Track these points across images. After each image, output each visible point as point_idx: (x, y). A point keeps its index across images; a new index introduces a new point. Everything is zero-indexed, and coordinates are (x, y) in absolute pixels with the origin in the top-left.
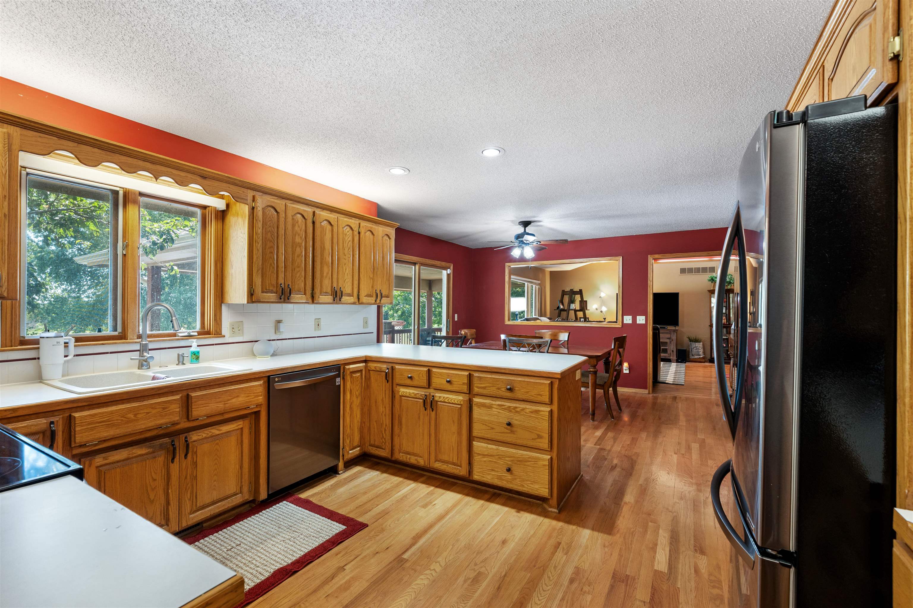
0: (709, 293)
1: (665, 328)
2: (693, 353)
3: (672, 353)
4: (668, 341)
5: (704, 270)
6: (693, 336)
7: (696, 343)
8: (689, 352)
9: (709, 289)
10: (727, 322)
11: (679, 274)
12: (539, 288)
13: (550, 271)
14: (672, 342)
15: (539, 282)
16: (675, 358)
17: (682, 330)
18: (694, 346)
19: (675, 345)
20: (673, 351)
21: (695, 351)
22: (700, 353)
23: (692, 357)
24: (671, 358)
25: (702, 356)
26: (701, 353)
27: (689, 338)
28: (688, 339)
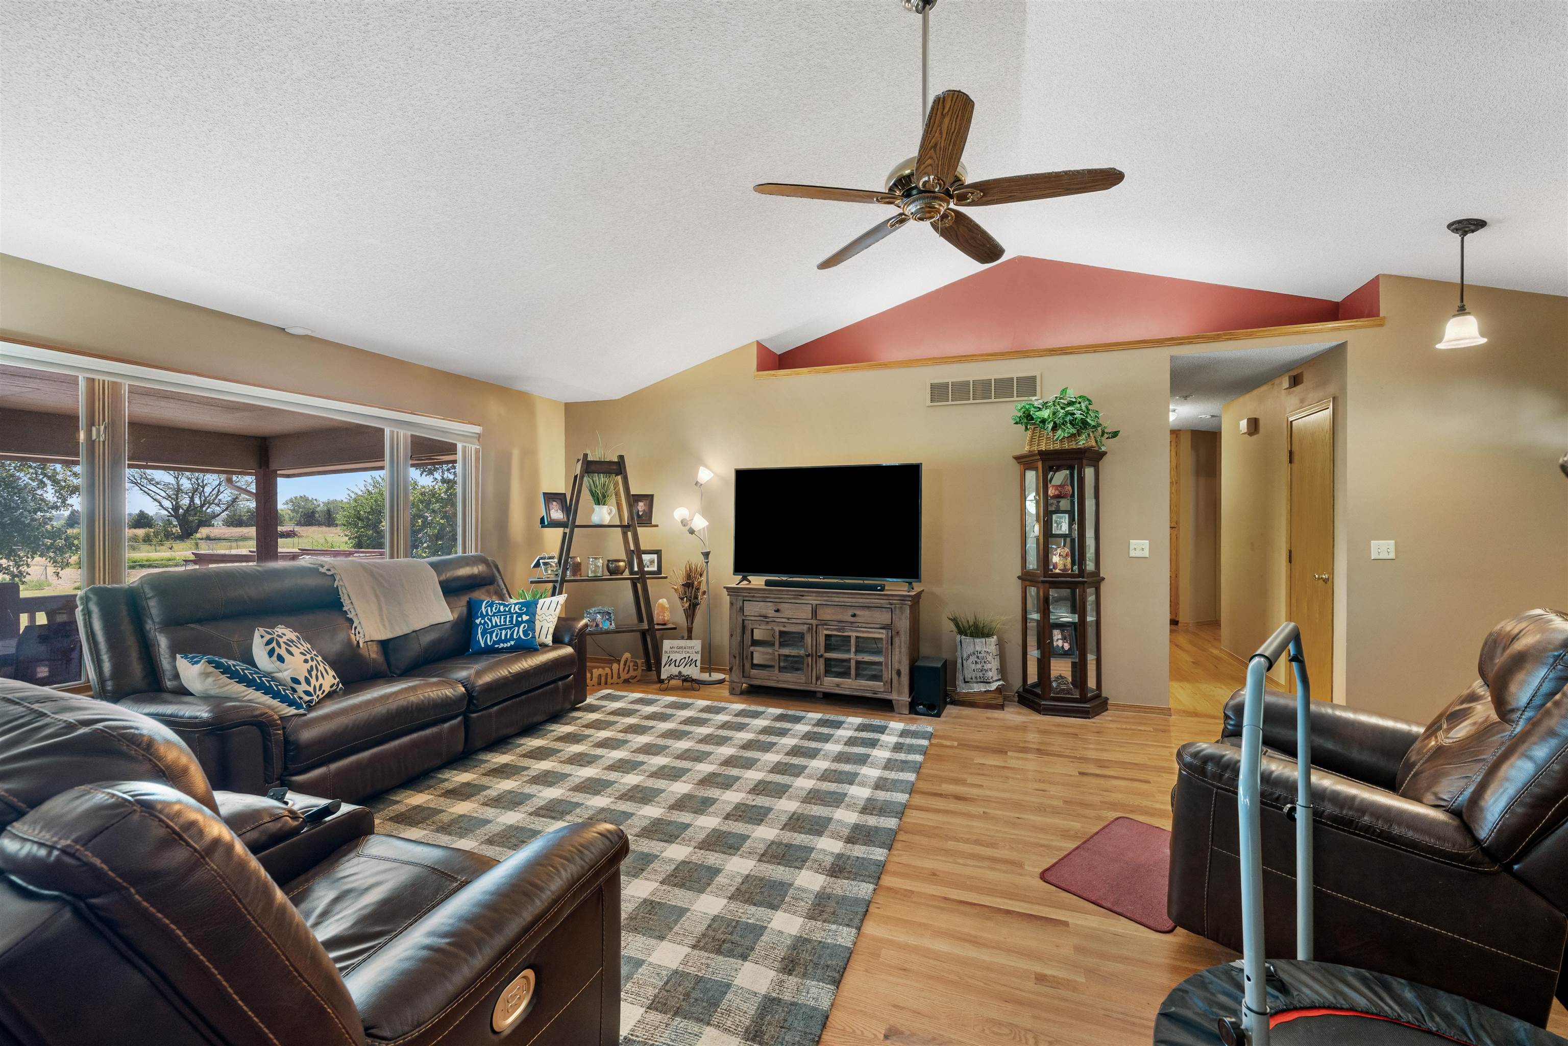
0: (1016, 468)
1: (873, 588)
2: (968, 676)
3: (895, 677)
4: (882, 634)
5: (1004, 387)
6: (967, 616)
7: (977, 640)
8: (955, 663)
9: (1018, 453)
10: (1073, 563)
11: (928, 403)
12: (477, 451)
13: (566, 404)
14: (897, 641)
15: (478, 429)
16: (905, 698)
17: (936, 590)
18: (971, 650)
19: (905, 649)
20: (899, 673)
21: (973, 666)
22: (990, 674)
23: (962, 689)
24: (894, 696)
25: (994, 686)
26: (993, 674)
27: (955, 620)
28: (952, 626)
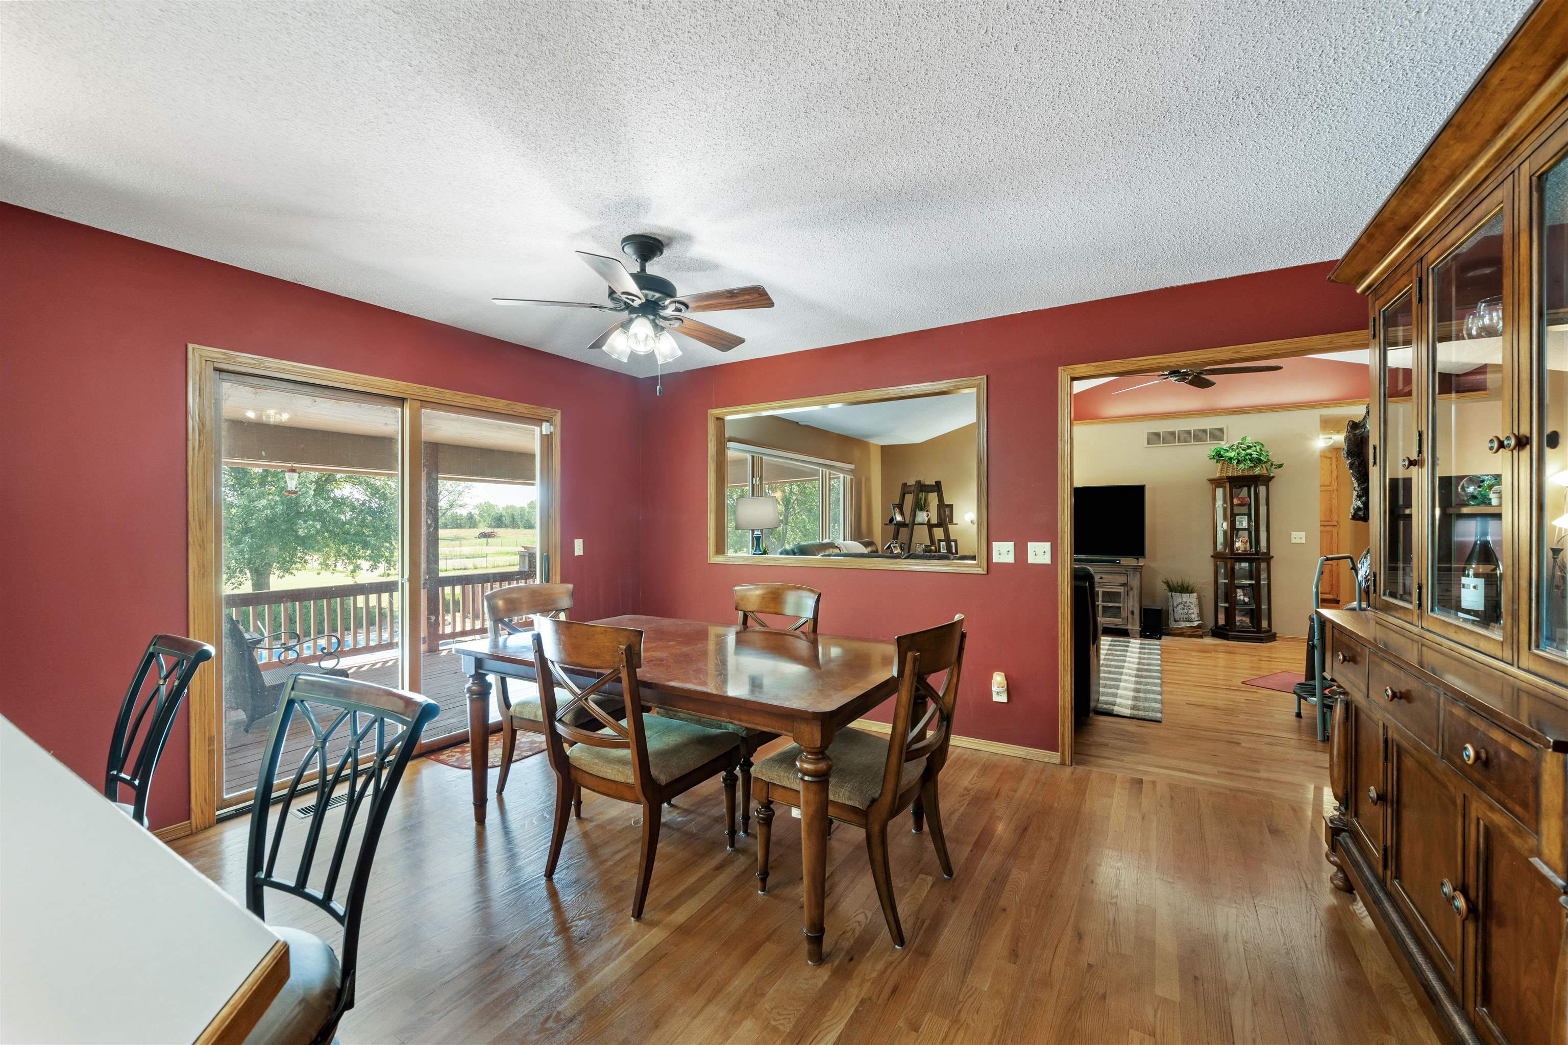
0: (1210, 486)
1: (1114, 562)
2: (1177, 617)
3: (1130, 616)
4: (1121, 590)
5: (1200, 435)
6: (1176, 580)
7: (1184, 595)
8: (1167, 611)
9: (1212, 477)
10: (1251, 548)
11: (1146, 445)
12: (852, 479)
13: (882, 447)
14: (1131, 593)
15: (852, 467)
16: (1137, 628)
17: (1153, 565)
18: (1180, 600)
19: (1137, 599)
20: (1133, 613)
21: (1181, 611)
22: (1193, 616)
23: (1174, 625)
24: (1129, 627)
25: (1196, 624)
26: (1194, 616)
27: (1167, 583)
28: (1164, 586)
